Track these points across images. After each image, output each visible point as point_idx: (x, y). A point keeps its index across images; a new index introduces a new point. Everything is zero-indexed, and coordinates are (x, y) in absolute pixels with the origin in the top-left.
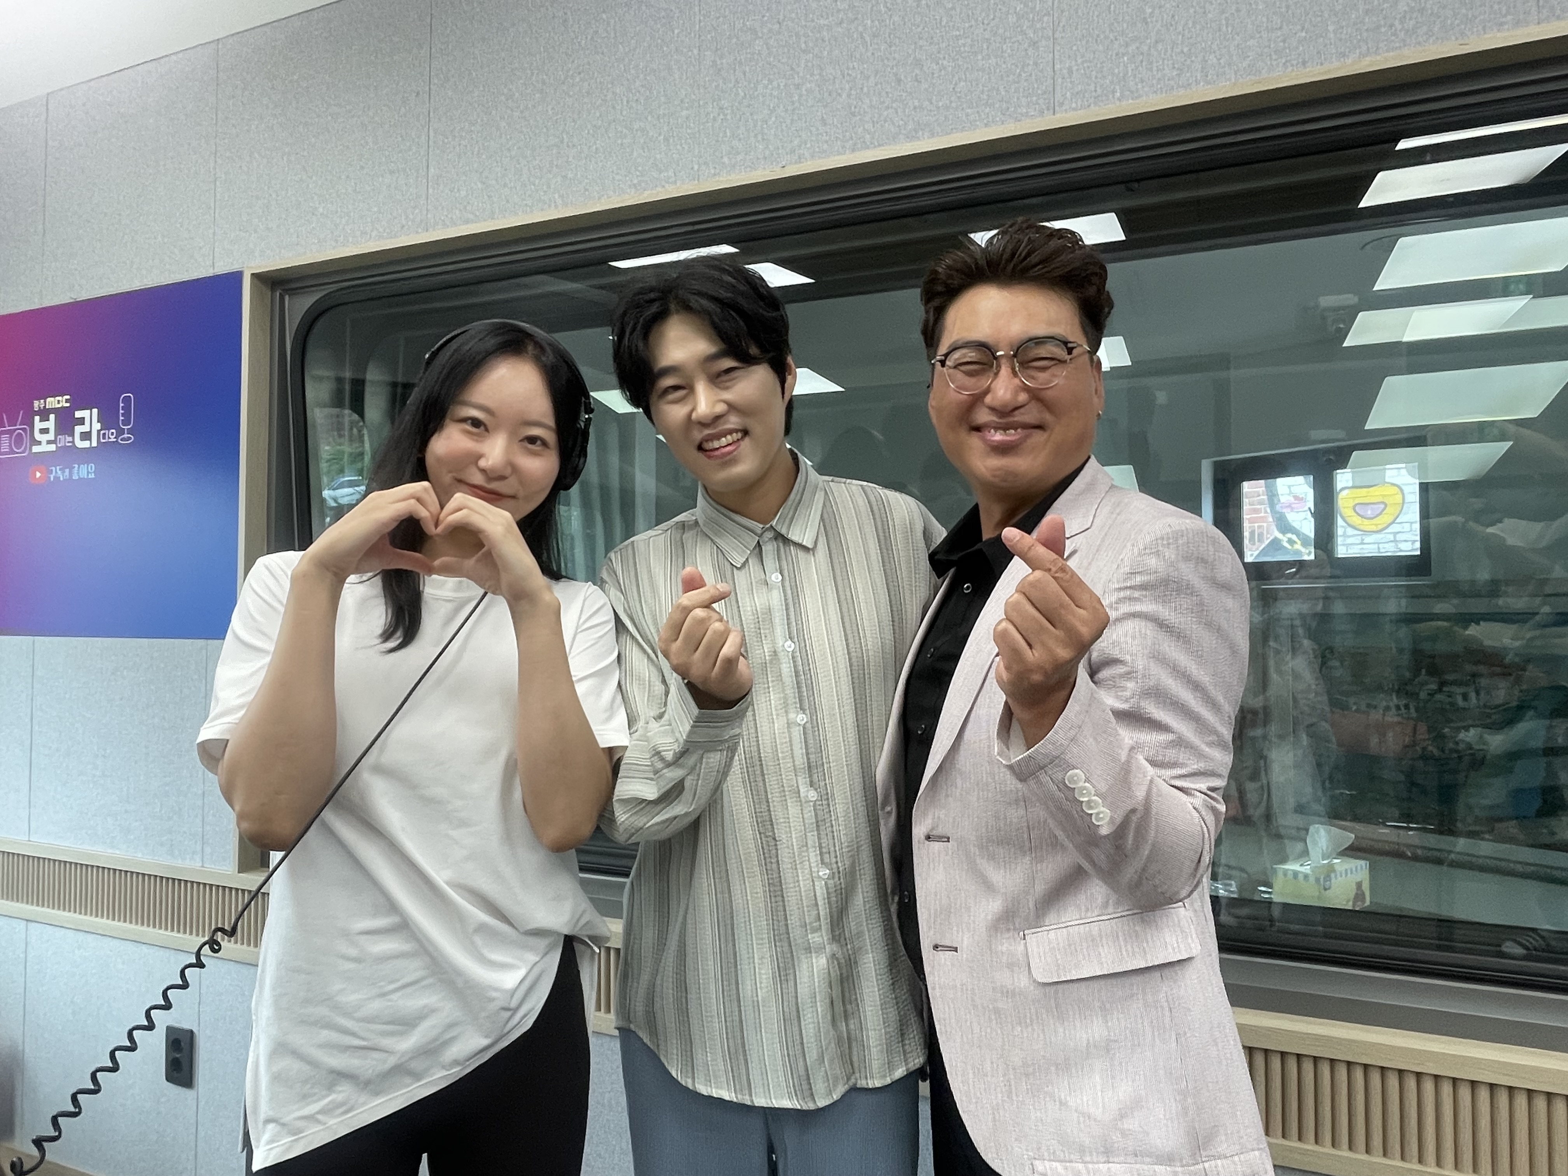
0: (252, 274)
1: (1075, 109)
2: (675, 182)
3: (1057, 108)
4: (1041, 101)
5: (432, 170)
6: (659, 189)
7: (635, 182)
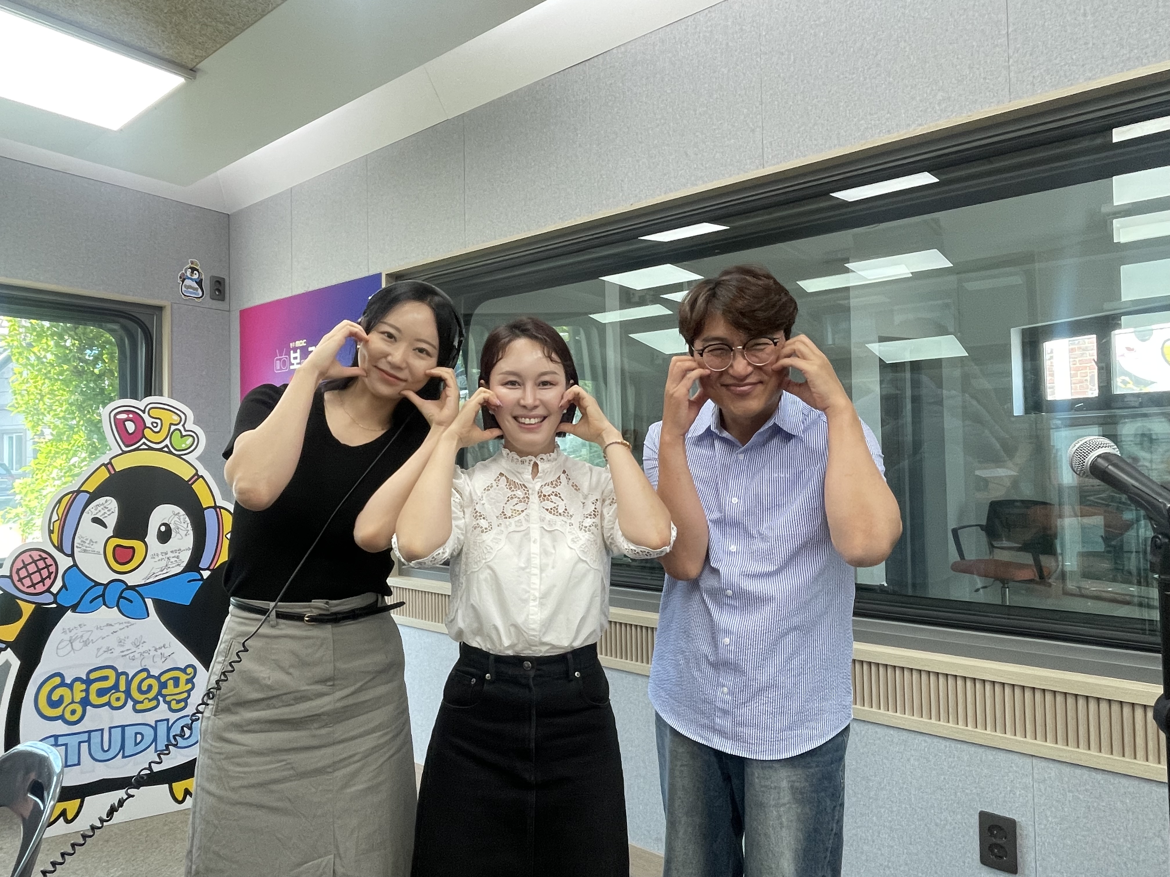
0: (387, 275)
1: (774, 165)
2: (580, 215)
3: (765, 164)
4: (757, 161)
5: (467, 216)
6: (573, 220)
7: (561, 216)
